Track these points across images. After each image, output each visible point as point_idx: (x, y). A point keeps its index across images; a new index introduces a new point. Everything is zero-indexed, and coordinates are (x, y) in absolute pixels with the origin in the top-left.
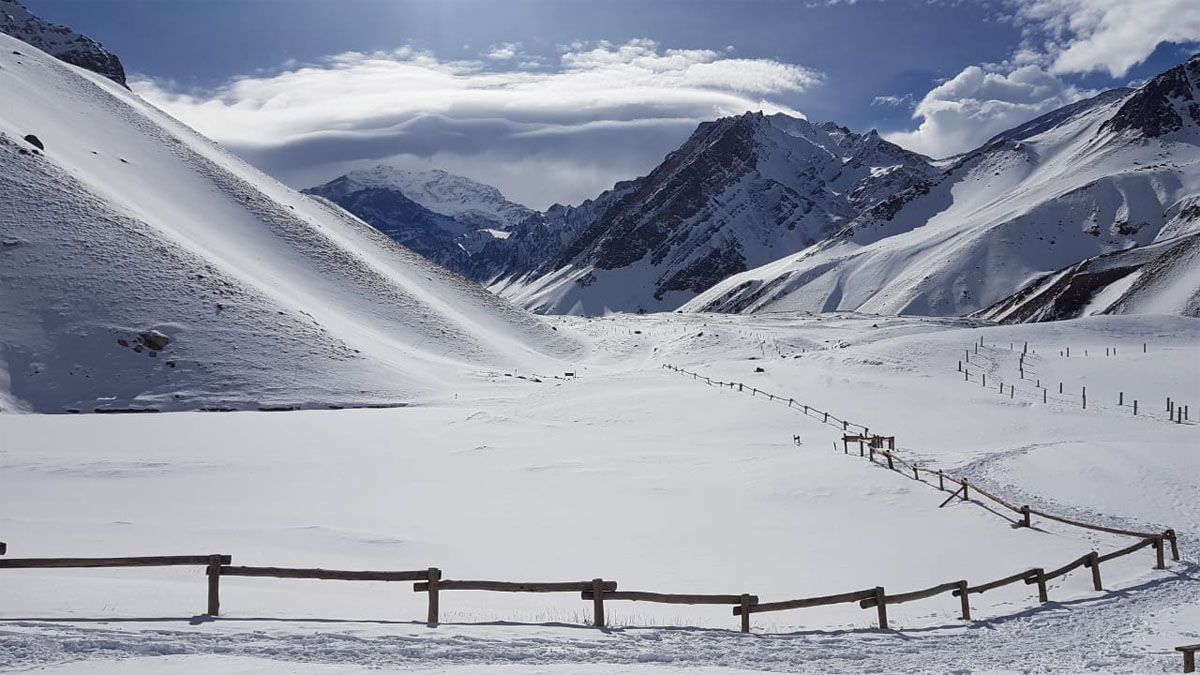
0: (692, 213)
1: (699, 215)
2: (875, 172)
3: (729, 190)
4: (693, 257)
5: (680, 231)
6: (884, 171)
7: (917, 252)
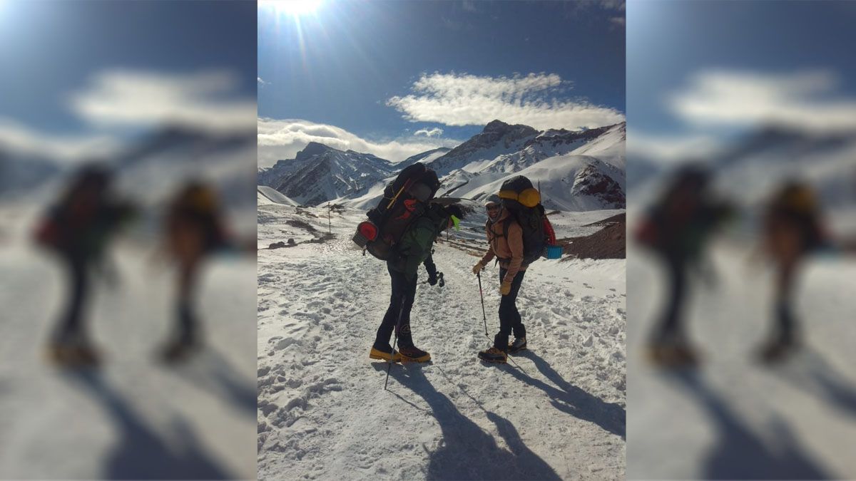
0: (312, 184)
1: (315, 185)
2: (363, 175)
3: (323, 178)
4: (314, 196)
5: (310, 188)
6: (365, 175)
7: (359, 202)
